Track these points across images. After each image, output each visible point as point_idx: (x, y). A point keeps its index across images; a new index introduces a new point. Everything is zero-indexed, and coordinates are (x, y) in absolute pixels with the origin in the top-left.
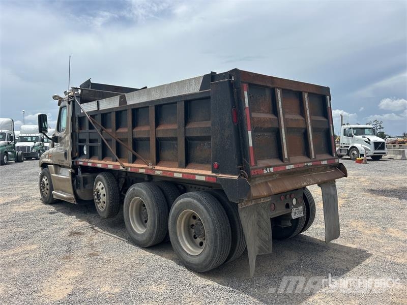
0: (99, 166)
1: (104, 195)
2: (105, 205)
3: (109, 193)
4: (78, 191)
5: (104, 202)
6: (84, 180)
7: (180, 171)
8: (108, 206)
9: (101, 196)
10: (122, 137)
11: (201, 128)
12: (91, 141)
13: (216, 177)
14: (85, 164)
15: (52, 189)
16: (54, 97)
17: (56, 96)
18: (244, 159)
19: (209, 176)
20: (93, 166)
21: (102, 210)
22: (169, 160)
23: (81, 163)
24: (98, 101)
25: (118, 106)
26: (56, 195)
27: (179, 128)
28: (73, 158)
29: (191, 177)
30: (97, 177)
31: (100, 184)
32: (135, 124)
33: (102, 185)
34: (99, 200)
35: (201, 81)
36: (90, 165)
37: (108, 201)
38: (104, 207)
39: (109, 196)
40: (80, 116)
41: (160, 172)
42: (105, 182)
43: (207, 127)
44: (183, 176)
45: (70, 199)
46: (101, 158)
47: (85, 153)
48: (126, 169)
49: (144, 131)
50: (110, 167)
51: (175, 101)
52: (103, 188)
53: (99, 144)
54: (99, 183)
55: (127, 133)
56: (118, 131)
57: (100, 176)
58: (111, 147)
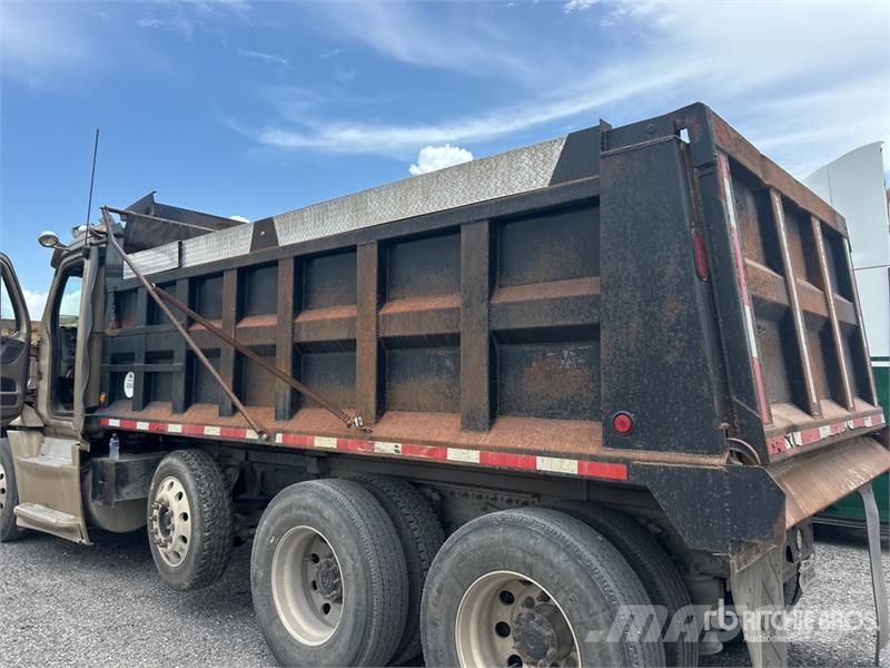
0: (174, 429)
1: (185, 516)
2: (186, 547)
3: (201, 507)
4: (95, 506)
5: (184, 539)
6: (117, 475)
7: (471, 442)
8: (195, 551)
9: (176, 520)
10: (256, 343)
11: (552, 300)
12: (151, 357)
13: (626, 462)
14: (127, 426)
15: (15, 500)
16: (43, 240)
17: (48, 237)
18: (734, 398)
19: (593, 458)
20: (154, 431)
21: (173, 564)
22: (419, 409)
23: (114, 423)
24: (180, 244)
25: (248, 252)
26: (25, 518)
27: (467, 304)
28: (89, 410)
29: (519, 463)
30: (162, 463)
31: (172, 484)
32: (301, 303)
33: (178, 487)
34: (166, 532)
35: (557, 153)
36: (143, 426)
37: (198, 535)
38: (183, 556)
39: (202, 519)
40: (120, 289)
41: (393, 445)
42: (187, 476)
43: (577, 298)
44: (482, 457)
45: (70, 530)
46: (181, 405)
47: (129, 392)
48: (268, 439)
49: (333, 321)
50: (212, 431)
51: (454, 222)
52: (180, 496)
53: (179, 364)
54: (167, 483)
55: (273, 328)
56: (243, 324)
57: (171, 460)
58: (217, 370)
